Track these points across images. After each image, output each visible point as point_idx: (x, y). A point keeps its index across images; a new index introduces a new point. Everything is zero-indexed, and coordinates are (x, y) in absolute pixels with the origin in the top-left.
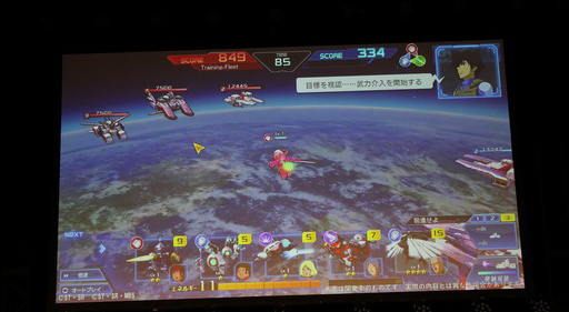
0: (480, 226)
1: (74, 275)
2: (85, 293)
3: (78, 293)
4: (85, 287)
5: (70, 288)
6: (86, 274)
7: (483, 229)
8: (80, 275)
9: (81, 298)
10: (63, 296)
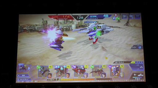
0: (137, 64)
1: (21, 75)
2: (24, 80)
3: (22, 80)
4: (24, 79)
5: (20, 79)
6: (24, 75)
7: (138, 65)
8: (23, 75)
9: (23, 82)
10: (18, 81)
